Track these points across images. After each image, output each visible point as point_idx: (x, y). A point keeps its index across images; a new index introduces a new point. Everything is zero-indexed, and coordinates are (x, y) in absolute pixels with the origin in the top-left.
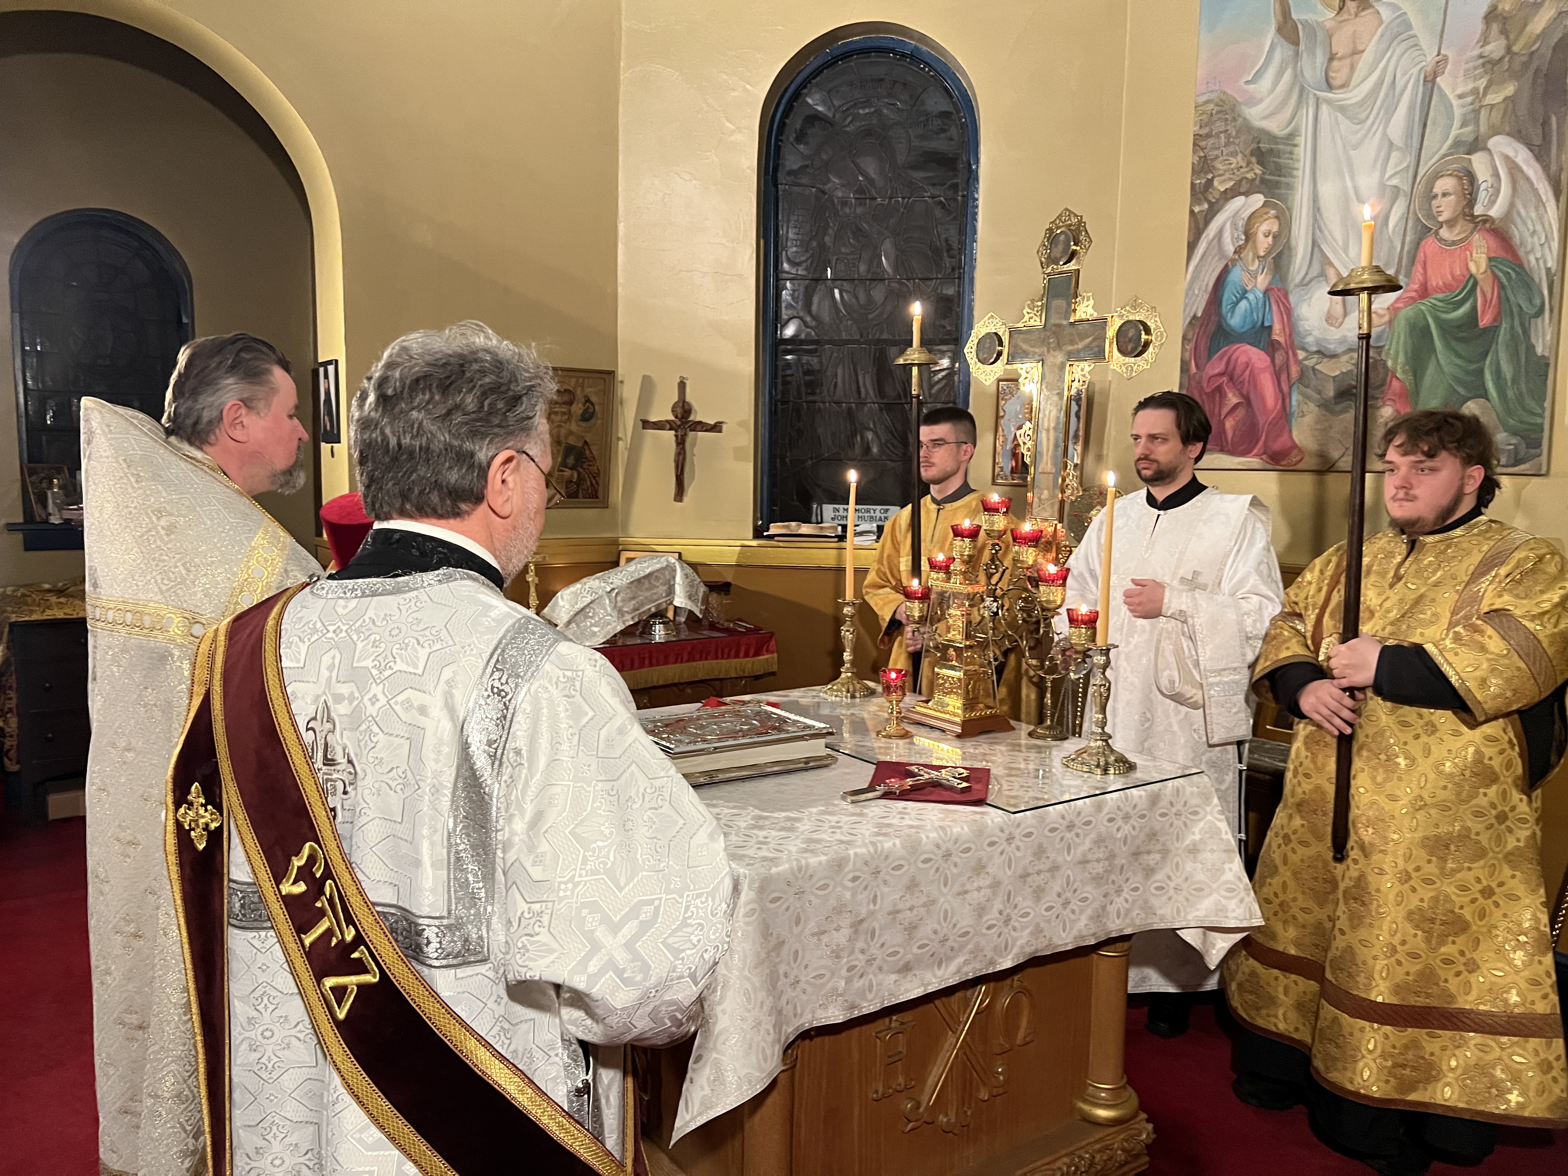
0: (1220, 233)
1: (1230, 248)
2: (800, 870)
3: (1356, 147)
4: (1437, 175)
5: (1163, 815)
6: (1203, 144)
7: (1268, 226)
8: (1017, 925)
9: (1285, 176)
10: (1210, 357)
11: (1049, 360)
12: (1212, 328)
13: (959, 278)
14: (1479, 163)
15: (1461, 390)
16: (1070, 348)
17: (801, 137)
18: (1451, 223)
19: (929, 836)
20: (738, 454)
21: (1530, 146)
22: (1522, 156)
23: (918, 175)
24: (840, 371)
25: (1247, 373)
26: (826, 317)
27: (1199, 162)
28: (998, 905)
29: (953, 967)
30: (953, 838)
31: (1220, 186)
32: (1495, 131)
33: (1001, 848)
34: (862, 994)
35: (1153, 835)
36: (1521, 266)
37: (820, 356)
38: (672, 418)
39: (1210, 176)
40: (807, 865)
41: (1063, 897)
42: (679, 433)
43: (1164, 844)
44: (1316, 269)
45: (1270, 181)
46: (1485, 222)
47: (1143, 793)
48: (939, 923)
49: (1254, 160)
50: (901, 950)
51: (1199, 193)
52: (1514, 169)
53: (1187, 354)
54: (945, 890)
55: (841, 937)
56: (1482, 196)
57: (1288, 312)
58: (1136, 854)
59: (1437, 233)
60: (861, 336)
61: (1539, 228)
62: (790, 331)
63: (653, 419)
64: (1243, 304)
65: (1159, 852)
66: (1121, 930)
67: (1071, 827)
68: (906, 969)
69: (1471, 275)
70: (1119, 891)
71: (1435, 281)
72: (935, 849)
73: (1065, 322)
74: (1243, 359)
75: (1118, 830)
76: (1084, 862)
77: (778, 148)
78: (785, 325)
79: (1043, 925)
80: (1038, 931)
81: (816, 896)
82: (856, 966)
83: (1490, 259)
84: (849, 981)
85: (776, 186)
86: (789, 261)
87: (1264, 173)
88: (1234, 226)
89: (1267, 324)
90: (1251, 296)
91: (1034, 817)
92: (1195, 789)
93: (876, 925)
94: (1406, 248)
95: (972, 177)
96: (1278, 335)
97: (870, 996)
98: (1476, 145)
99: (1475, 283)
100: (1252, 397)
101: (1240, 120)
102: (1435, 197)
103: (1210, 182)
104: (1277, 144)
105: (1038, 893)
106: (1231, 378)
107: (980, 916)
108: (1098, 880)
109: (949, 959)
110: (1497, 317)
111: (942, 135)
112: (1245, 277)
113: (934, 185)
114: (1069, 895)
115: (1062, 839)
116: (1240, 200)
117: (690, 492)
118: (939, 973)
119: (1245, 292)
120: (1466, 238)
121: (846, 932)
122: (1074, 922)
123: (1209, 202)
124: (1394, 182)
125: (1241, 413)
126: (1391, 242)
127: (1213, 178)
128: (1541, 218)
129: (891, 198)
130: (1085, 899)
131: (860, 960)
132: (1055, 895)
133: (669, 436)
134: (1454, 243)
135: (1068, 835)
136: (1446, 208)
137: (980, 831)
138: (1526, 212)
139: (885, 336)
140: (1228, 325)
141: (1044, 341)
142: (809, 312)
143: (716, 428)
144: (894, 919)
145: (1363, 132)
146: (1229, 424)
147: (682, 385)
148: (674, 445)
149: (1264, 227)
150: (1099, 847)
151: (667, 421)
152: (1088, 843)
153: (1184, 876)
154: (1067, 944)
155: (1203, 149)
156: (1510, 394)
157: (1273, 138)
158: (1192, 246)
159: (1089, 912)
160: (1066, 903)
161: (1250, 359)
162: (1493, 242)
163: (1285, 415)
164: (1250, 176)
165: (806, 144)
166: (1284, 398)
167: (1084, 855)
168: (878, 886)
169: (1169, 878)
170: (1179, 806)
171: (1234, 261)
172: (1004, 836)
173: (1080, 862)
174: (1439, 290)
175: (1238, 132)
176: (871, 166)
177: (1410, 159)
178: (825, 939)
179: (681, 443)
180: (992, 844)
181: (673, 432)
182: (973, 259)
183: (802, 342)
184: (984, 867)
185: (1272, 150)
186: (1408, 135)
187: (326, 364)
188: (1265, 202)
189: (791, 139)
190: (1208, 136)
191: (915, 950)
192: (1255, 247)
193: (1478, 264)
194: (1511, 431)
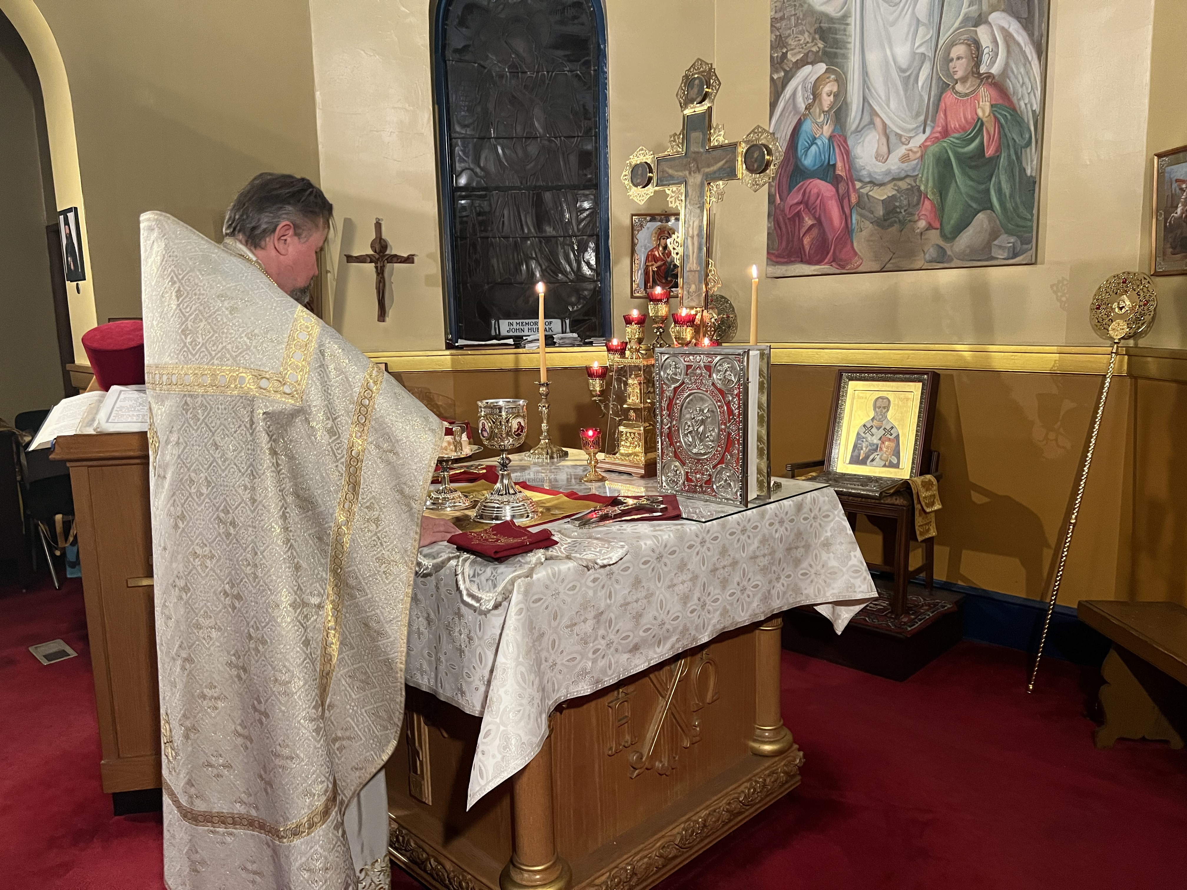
0: (794, 94)
1: (802, 106)
2: (554, 575)
3: (893, 24)
4: (952, 44)
5: (805, 519)
6: (778, 25)
7: (830, 87)
8: (710, 608)
9: (841, 49)
10: (790, 190)
11: (691, 181)
12: (790, 168)
13: (596, 136)
14: (983, 34)
15: (974, 205)
16: (707, 170)
17: (462, 22)
18: (964, 80)
19: (646, 544)
20: (429, 280)
21: (1019, 19)
22: (1013, 26)
23: (560, 53)
24: (506, 212)
25: (818, 201)
26: (492, 168)
27: (776, 40)
28: (697, 595)
29: (668, 645)
30: (664, 544)
31: (792, 58)
32: (993, 9)
33: (697, 550)
34: (604, 672)
35: (799, 535)
36: (1014, 110)
37: (489, 200)
38: (371, 252)
39: (784, 51)
40: (560, 571)
41: (741, 585)
42: (379, 265)
43: (806, 541)
44: (866, 119)
45: (830, 52)
46: (988, 78)
47: (791, 502)
48: (658, 611)
49: (817, 36)
50: (631, 634)
51: (777, 63)
52: (1008, 37)
53: (773, 190)
54: (659, 585)
55: (587, 627)
56: (986, 58)
57: (847, 153)
58: (789, 549)
59: (953, 88)
60: (521, 183)
61: (1026, 80)
62: (463, 181)
63: (356, 254)
64: (814, 148)
65: (803, 547)
66: (780, 608)
67: (744, 531)
68: (635, 648)
69: (979, 119)
70: (778, 579)
71: (953, 124)
72: (652, 554)
73: (701, 150)
74: (815, 191)
75: (776, 531)
76: (754, 557)
77: (445, 31)
78: (458, 176)
79: (728, 607)
80: (725, 612)
81: (568, 595)
82: (599, 650)
83: (992, 106)
84: (594, 661)
85: (445, 62)
86: (459, 123)
87: (825, 47)
88: (805, 88)
89: (831, 163)
90: (819, 142)
91: (718, 524)
92: (826, 498)
93: (612, 616)
94: (932, 99)
95: (601, 56)
96: (840, 171)
97: (610, 672)
98: (980, 20)
99: (982, 124)
100: (823, 219)
101: (806, 6)
102: (952, 60)
103: (784, 55)
104: (834, 23)
105: (724, 583)
106: (807, 205)
107: (685, 603)
108: (764, 570)
109: (667, 638)
110: (998, 150)
111: (576, 21)
112: (814, 127)
113: (570, 61)
114: (745, 583)
115: (738, 540)
116: (808, 69)
117: (391, 313)
118: (658, 650)
119: (815, 139)
120: (974, 91)
121: (591, 623)
122: (749, 603)
123: (785, 71)
124: (922, 50)
125: (815, 232)
126: (921, 96)
127: (787, 52)
128: (1027, 73)
129: (538, 72)
130: (756, 586)
131: (602, 644)
132: (736, 584)
133: (370, 267)
134: (966, 95)
135: (743, 538)
136: (960, 68)
137: (681, 537)
138: (1017, 69)
139: (541, 183)
140: (803, 165)
141: (686, 167)
142: (479, 166)
143: (409, 259)
144: (626, 609)
145: (897, 12)
146: (806, 241)
147: (378, 226)
148: (375, 275)
149: (827, 89)
150: (764, 546)
151: (367, 255)
152: (756, 544)
153: (821, 564)
154: (745, 621)
155: (778, 29)
156: (1009, 205)
157: (831, 20)
158: (773, 106)
159: (760, 595)
160: (743, 590)
161: (820, 190)
162: (994, 93)
163: (848, 231)
164: (815, 49)
165: (467, 27)
166: (846, 218)
167: (754, 552)
168: (612, 585)
169: (811, 566)
170: (816, 512)
171: (804, 115)
172: (699, 540)
173: (751, 558)
174: (956, 130)
175: (804, 15)
176: (520, 45)
177: (932, 33)
178: (576, 629)
179: (380, 272)
180: (690, 547)
181: (373, 265)
182: (606, 120)
183: (474, 189)
184: (685, 565)
185: (830, 28)
186: (931, 14)
187: (65, 212)
188: (827, 69)
189: (455, 23)
190: (782, 18)
191: (641, 633)
192: (821, 104)
193: (984, 109)
194: (1010, 233)
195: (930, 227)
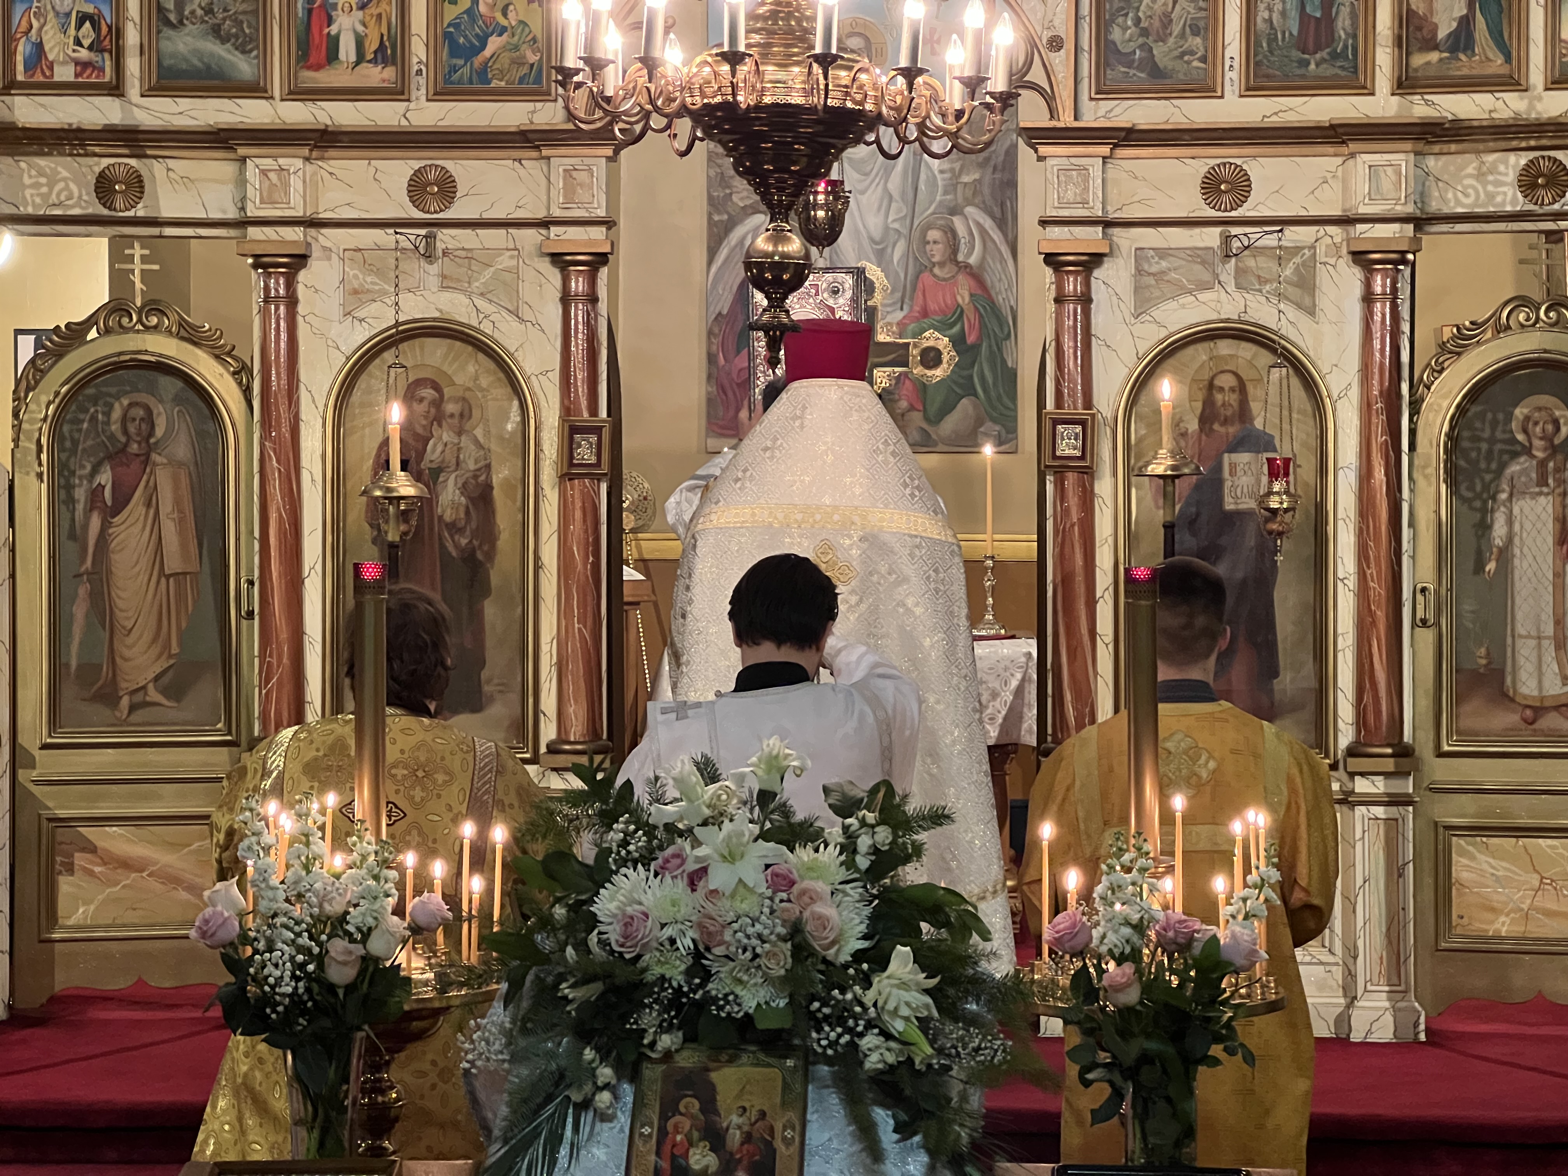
0: (743, 243)
3: (863, 192)
4: (929, 227)
6: (719, 162)
10: (738, 352)
12: (740, 327)
14: (958, 223)
18: (941, 264)
21: (993, 218)
22: (988, 223)
27: (716, 178)
31: (741, 201)
32: (970, 203)
36: (993, 302)
39: (728, 192)
46: (966, 267)
51: (716, 204)
52: (983, 231)
59: (931, 271)
61: (1003, 277)
69: (959, 305)
71: (932, 306)
83: (971, 295)
94: (909, 278)
99: (962, 311)
102: (928, 243)
103: (728, 197)
110: (980, 338)
116: (758, 218)
120: (953, 277)
123: (729, 214)
124: (896, 225)
126: (897, 273)
127: (731, 194)
128: (1004, 270)
136: (938, 253)
138: (993, 265)
145: (868, 182)
155: (719, 166)
156: (993, 394)
158: (712, 254)
162: (972, 283)
174: (935, 313)
177: (907, 211)
186: (904, 194)
193: (963, 297)
194: (994, 421)
195: (912, 408)
